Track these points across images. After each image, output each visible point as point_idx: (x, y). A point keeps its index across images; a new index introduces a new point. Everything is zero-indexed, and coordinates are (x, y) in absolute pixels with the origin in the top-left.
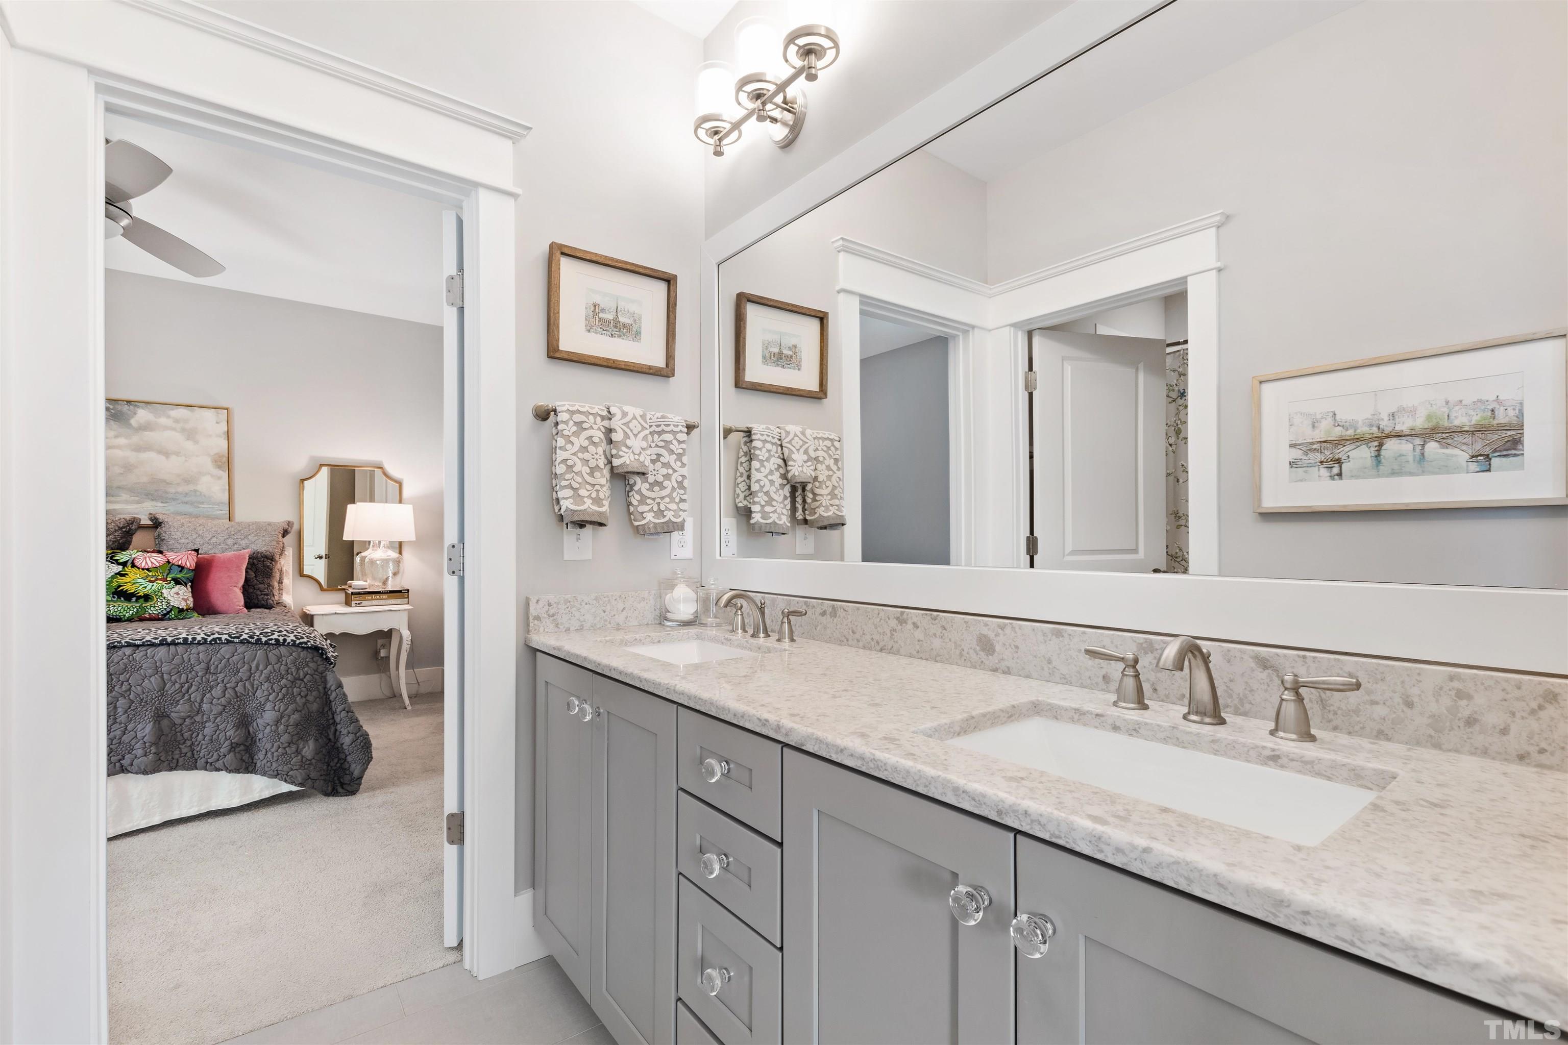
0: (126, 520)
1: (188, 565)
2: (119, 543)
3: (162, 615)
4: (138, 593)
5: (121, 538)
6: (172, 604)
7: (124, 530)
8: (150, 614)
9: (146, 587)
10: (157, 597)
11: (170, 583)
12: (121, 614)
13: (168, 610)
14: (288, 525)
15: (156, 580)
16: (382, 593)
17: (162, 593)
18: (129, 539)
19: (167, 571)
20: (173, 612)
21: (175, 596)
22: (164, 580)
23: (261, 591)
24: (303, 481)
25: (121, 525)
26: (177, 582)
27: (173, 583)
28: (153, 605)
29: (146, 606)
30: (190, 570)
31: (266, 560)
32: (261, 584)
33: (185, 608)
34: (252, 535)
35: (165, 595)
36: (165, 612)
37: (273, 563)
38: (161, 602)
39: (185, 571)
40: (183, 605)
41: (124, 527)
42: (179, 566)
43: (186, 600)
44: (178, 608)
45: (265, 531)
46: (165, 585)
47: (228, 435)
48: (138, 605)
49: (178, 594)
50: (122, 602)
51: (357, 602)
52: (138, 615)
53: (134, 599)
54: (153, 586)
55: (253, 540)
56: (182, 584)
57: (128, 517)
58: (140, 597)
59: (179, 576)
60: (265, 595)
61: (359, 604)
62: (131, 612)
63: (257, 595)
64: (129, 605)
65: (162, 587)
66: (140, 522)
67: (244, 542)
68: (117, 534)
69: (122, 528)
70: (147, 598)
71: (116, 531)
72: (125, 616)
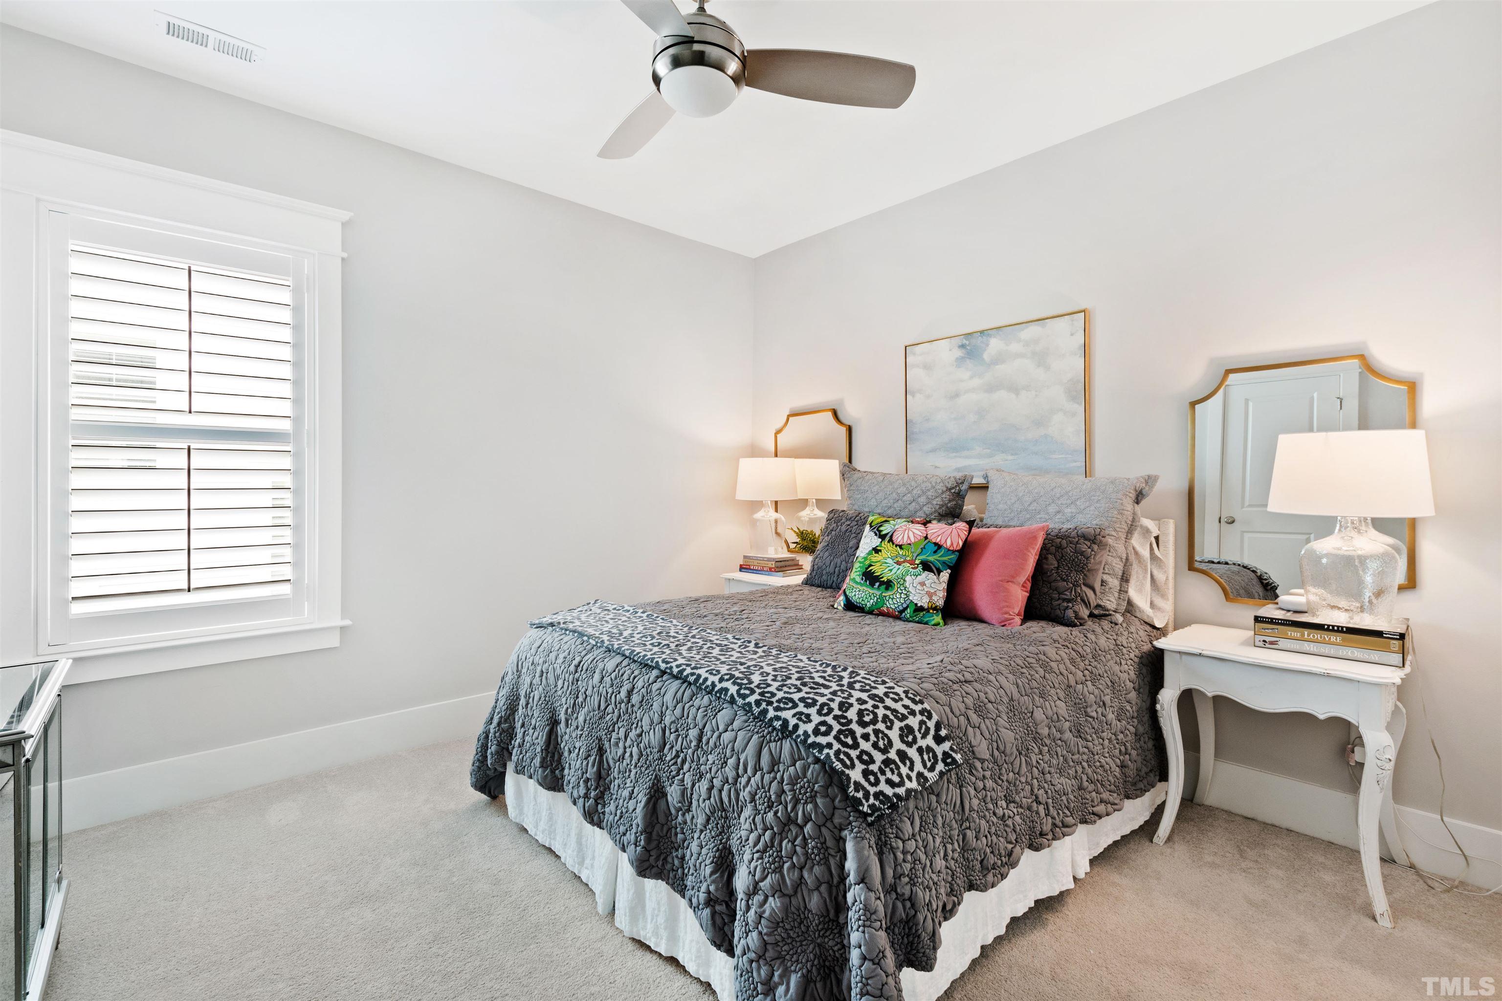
0: (955, 478)
1: (949, 543)
2: (947, 507)
3: (898, 612)
4: (882, 578)
5: (950, 501)
6: (911, 598)
7: (953, 491)
8: (887, 607)
9: (891, 570)
10: (899, 586)
11: (917, 567)
12: (863, 603)
13: (905, 606)
14: (1147, 482)
15: (904, 562)
16: (1328, 630)
17: (904, 580)
18: (960, 502)
19: (919, 551)
20: (909, 610)
21: (919, 587)
22: (912, 562)
23: (1059, 594)
24: (1193, 404)
25: (949, 486)
26: (927, 566)
27: (920, 568)
28: (891, 597)
29: (885, 596)
30: (949, 550)
31: (1082, 541)
32: (1064, 581)
33: (926, 606)
34: (1083, 500)
35: (907, 584)
36: (901, 608)
37: (1095, 547)
38: (901, 593)
39: (942, 552)
40: (924, 602)
41: (953, 488)
42: (936, 544)
43: (930, 595)
44: (916, 604)
45: (1103, 492)
46: (911, 570)
47: (1086, 350)
48: (878, 593)
49: (923, 584)
50: (867, 586)
51: (1268, 639)
52: (877, 606)
53: (877, 584)
54: (899, 569)
55: (1082, 507)
56: (932, 571)
57: (959, 475)
58: (882, 583)
59: (931, 559)
60: (1064, 600)
61: (1272, 643)
62: (872, 601)
63: (1052, 599)
64: (872, 592)
65: (907, 572)
66: (972, 479)
67: (1069, 510)
68: (944, 496)
69: (950, 489)
70: (888, 585)
71: (943, 492)
72: (866, 605)
